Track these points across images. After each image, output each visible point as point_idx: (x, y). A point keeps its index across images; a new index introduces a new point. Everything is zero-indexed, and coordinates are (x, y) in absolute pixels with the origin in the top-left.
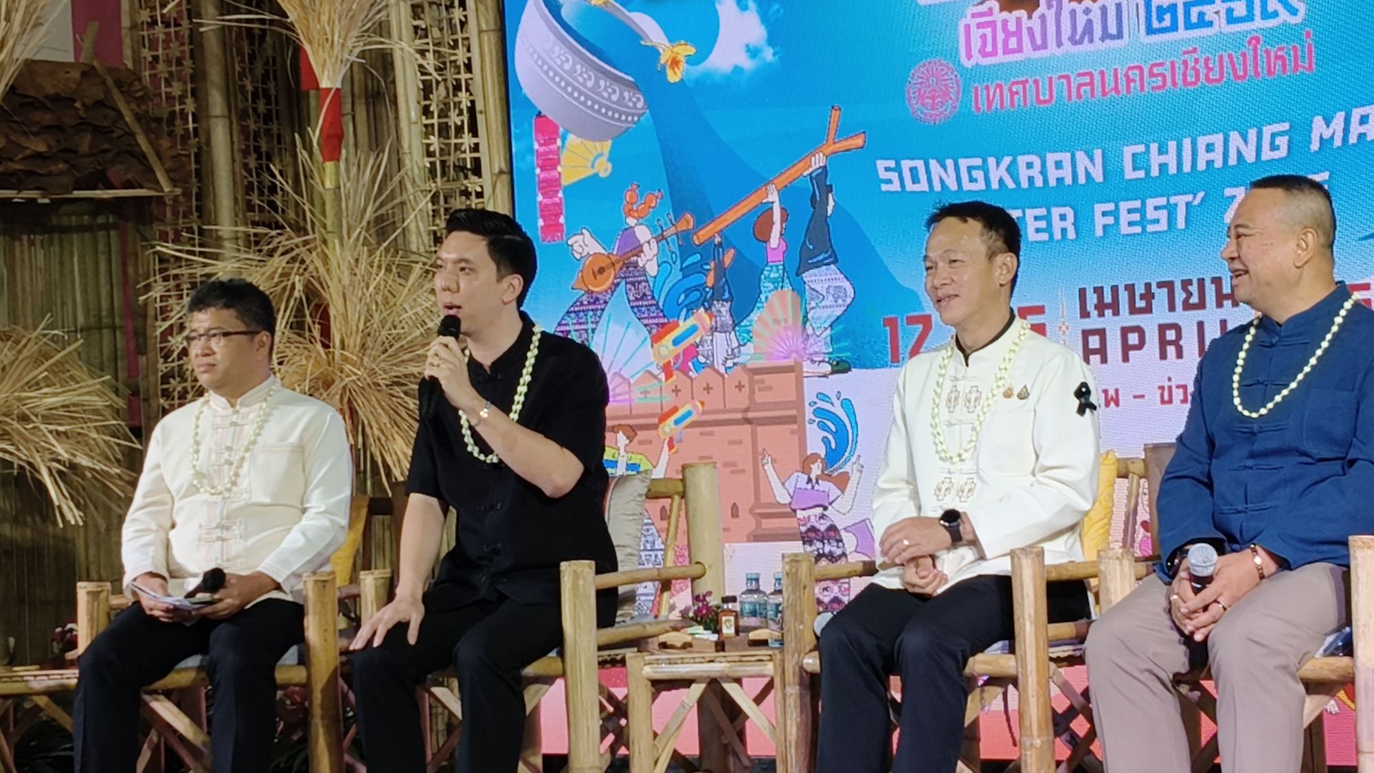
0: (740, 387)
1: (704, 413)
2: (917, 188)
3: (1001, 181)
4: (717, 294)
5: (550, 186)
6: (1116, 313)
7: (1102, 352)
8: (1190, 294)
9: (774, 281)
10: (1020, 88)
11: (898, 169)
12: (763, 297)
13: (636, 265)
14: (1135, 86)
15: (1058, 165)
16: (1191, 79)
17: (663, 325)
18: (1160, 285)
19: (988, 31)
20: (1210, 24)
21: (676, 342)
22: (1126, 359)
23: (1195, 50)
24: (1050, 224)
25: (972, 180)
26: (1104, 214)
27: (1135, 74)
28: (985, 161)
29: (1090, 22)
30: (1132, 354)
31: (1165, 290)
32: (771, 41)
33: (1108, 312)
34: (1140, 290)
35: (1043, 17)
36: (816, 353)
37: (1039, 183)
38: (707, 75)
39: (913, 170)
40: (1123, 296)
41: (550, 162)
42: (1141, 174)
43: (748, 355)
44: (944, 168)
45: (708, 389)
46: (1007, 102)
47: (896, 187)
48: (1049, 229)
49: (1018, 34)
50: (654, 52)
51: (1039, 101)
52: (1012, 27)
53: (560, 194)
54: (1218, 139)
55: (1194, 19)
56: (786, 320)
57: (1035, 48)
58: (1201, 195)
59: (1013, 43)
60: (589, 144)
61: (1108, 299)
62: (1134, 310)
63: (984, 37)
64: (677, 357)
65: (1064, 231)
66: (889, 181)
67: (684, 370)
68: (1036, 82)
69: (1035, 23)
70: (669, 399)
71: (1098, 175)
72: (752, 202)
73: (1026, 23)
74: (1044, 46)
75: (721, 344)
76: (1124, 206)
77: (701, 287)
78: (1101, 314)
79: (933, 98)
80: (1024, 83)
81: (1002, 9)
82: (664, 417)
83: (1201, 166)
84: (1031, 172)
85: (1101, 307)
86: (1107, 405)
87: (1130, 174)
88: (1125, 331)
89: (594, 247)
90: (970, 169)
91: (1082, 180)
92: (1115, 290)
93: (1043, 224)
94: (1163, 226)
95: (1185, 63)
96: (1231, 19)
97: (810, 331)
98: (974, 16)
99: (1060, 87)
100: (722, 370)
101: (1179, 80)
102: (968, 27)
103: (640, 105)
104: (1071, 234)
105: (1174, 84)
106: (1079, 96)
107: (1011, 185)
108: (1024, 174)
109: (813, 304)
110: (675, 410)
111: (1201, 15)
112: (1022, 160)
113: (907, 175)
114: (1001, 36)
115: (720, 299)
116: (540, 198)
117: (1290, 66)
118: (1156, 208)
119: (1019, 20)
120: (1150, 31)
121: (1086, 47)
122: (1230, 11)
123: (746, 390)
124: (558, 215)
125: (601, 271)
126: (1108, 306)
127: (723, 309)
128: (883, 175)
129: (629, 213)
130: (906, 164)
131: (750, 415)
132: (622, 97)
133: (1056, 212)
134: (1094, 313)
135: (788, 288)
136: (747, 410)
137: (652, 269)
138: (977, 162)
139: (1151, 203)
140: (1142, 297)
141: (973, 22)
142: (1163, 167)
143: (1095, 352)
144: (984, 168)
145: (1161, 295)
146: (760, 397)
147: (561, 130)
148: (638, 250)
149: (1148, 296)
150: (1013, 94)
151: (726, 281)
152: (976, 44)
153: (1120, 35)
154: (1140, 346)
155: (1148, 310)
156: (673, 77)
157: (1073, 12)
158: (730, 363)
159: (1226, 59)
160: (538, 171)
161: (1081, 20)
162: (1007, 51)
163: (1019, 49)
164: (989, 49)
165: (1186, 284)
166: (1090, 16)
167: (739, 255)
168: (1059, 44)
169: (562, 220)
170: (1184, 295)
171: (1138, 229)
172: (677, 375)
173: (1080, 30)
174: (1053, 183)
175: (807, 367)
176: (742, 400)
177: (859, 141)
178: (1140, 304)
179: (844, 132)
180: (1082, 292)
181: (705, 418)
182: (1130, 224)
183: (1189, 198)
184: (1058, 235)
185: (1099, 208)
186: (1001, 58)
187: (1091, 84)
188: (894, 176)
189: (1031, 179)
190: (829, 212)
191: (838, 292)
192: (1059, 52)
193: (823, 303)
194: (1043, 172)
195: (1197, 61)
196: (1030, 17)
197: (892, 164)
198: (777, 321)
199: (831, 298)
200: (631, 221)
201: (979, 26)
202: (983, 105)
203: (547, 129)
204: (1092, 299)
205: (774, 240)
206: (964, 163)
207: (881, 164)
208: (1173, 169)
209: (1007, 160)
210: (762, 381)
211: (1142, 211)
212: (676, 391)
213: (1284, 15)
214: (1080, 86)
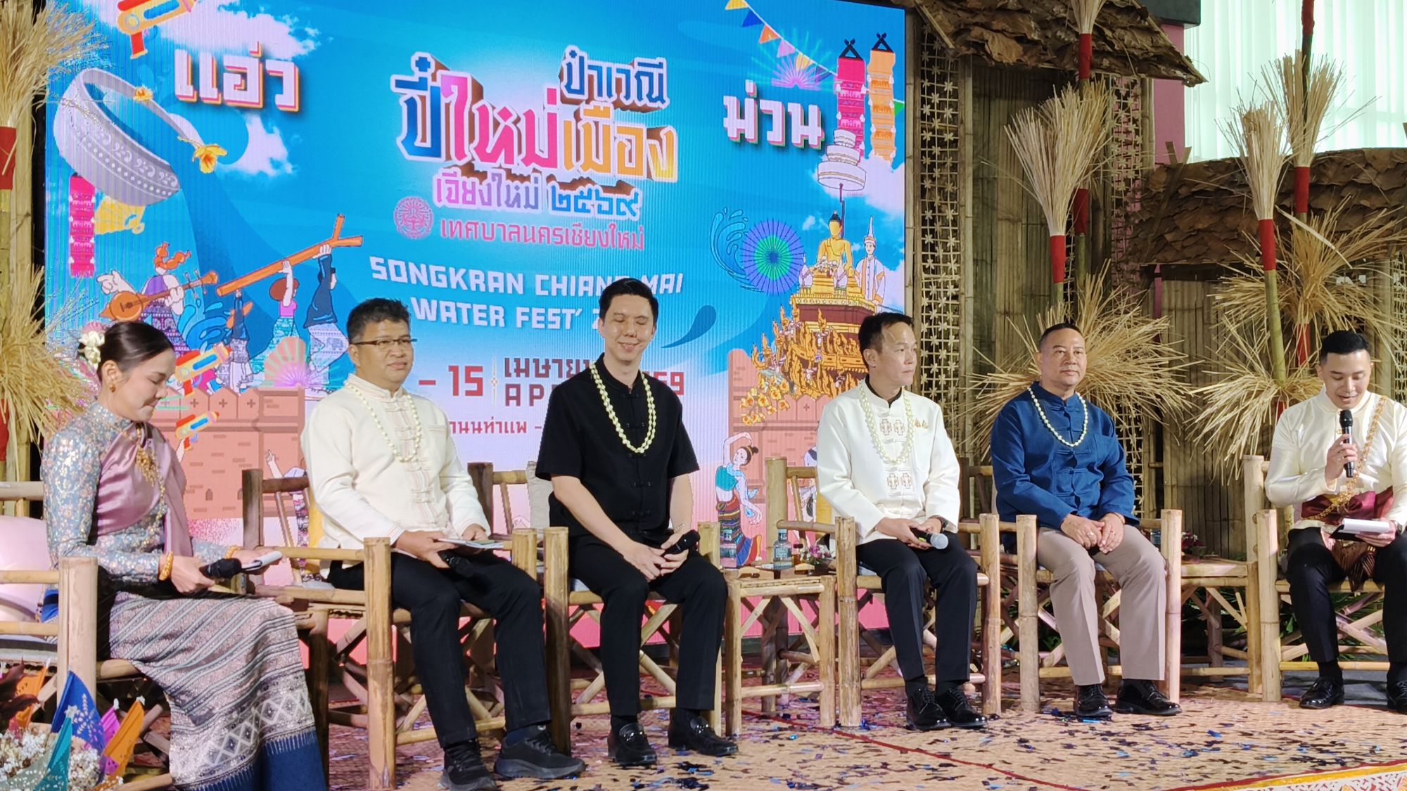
0: (251, 403)
1: (218, 421)
2: (399, 279)
3: (458, 284)
4: (235, 334)
5: (83, 233)
6: (527, 375)
7: (517, 398)
8: (571, 369)
9: (284, 330)
10: (473, 227)
11: (386, 265)
12: (275, 340)
13: (163, 305)
14: (544, 239)
15: (496, 279)
16: (577, 241)
17: (185, 353)
18: (554, 361)
19: (453, 186)
20: (589, 211)
21: (195, 367)
22: (532, 404)
23: (579, 225)
24: (488, 315)
25: (438, 280)
26: (523, 314)
27: (544, 232)
28: (447, 269)
29: (518, 195)
30: (535, 401)
31: (557, 365)
32: (292, 159)
33: (523, 375)
34: (542, 363)
35: (489, 185)
36: (316, 384)
37: (483, 288)
38: (236, 173)
39: (397, 268)
40: (532, 366)
41: (84, 214)
42: (546, 293)
43: (259, 381)
44: (419, 269)
45: (223, 403)
46: (464, 235)
47: (384, 276)
48: (488, 319)
49: (473, 192)
50: (190, 148)
51: (485, 238)
52: (469, 187)
53: (93, 241)
54: (590, 279)
55: (580, 206)
56: (293, 359)
57: (484, 203)
58: (580, 310)
59: (469, 197)
60: (124, 206)
61: (523, 366)
62: (538, 375)
63: (450, 189)
64: (196, 378)
65: (497, 321)
66: (379, 272)
67: (203, 387)
68: (484, 225)
69: (484, 187)
70: (187, 410)
71: (520, 291)
72: (270, 270)
73: (478, 187)
74: (489, 203)
75: (237, 372)
76: (535, 311)
77: (223, 328)
78: (518, 375)
79: (414, 222)
80: (476, 224)
81: (463, 175)
82: (181, 423)
83: (581, 294)
84: (478, 281)
85: (518, 371)
86: (519, 431)
87: (539, 292)
88: (532, 387)
89: (123, 286)
90: (437, 273)
91: (510, 291)
92: (527, 361)
93: (484, 315)
94: (557, 326)
95: (574, 231)
96: (600, 211)
97: (312, 368)
98: (444, 174)
99: (499, 232)
100: (237, 390)
101: (570, 240)
102: (439, 181)
103: (174, 184)
104: (502, 324)
105: (567, 243)
106: (511, 239)
107: (464, 287)
108: (473, 282)
109: (316, 349)
110: (192, 417)
111: (584, 205)
112: (472, 273)
113: (392, 270)
114: (461, 192)
115: (238, 338)
116: (71, 240)
117: (631, 245)
118: (554, 315)
119: (473, 184)
120: (554, 208)
121: (515, 210)
122: (600, 206)
123: (256, 407)
124: (89, 256)
125: (129, 305)
126: (523, 371)
127: (241, 347)
128: (374, 267)
129: (159, 264)
130: (392, 263)
131: (259, 425)
132: (156, 176)
133: (493, 308)
134: (514, 374)
135: (296, 335)
136: (256, 421)
137: (178, 309)
138: (443, 269)
139: (551, 311)
140: (543, 367)
141: (443, 179)
142: (559, 290)
143: (513, 398)
144: (447, 274)
145: (554, 367)
146: (268, 412)
147: (96, 191)
148: (167, 294)
149: (547, 367)
150: (468, 230)
151: (244, 326)
152: (445, 193)
153: (536, 207)
154: (541, 397)
155: (546, 375)
156: (205, 169)
157: (508, 187)
158: (243, 386)
159: (597, 234)
160: (71, 219)
161: (513, 193)
162: (465, 202)
163: (473, 202)
164: (453, 198)
165: (569, 362)
166: (519, 191)
167: (256, 307)
168: (499, 204)
169: (93, 261)
170: (567, 369)
171: (542, 326)
172: (196, 392)
173: (512, 197)
174: (491, 290)
175: (308, 393)
176: (253, 413)
177: (358, 242)
178: (542, 371)
179: (344, 233)
180: (507, 361)
181: (219, 425)
182: (538, 322)
183: (573, 311)
184: (493, 323)
185: (520, 310)
186: (460, 205)
187: (518, 233)
188: (383, 269)
189: (477, 286)
190: (332, 287)
191: (336, 343)
192: (499, 209)
193: (324, 349)
194: (486, 282)
195: (581, 231)
196: (481, 183)
197: (381, 261)
198: (285, 359)
199: (330, 346)
200: (160, 271)
201: (447, 182)
202: (448, 234)
203: (81, 187)
204: (513, 366)
205: (287, 300)
206: (433, 268)
207: (373, 260)
208: (564, 293)
209: (462, 271)
210: (271, 401)
211: (545, 315)
212: (194, 403)
213: (629, 215)
214: (511, 233)
